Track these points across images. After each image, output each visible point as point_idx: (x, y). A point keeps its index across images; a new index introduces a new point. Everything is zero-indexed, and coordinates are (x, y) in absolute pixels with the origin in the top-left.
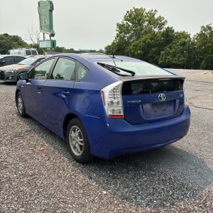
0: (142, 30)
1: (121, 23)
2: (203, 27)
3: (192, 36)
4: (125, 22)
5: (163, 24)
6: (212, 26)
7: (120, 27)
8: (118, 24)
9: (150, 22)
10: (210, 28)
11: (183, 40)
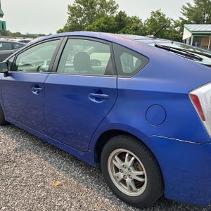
0: (94, 13)
1: (72, 5)
2: (153, 12)
3: (143, 21)
4: (77, 4)
5: (115, 8)
6: (161, 12)
7: (72, 9)
8: (69, 7)
9: (102, 6)
10: (159, 14)
11: (135, 24)
